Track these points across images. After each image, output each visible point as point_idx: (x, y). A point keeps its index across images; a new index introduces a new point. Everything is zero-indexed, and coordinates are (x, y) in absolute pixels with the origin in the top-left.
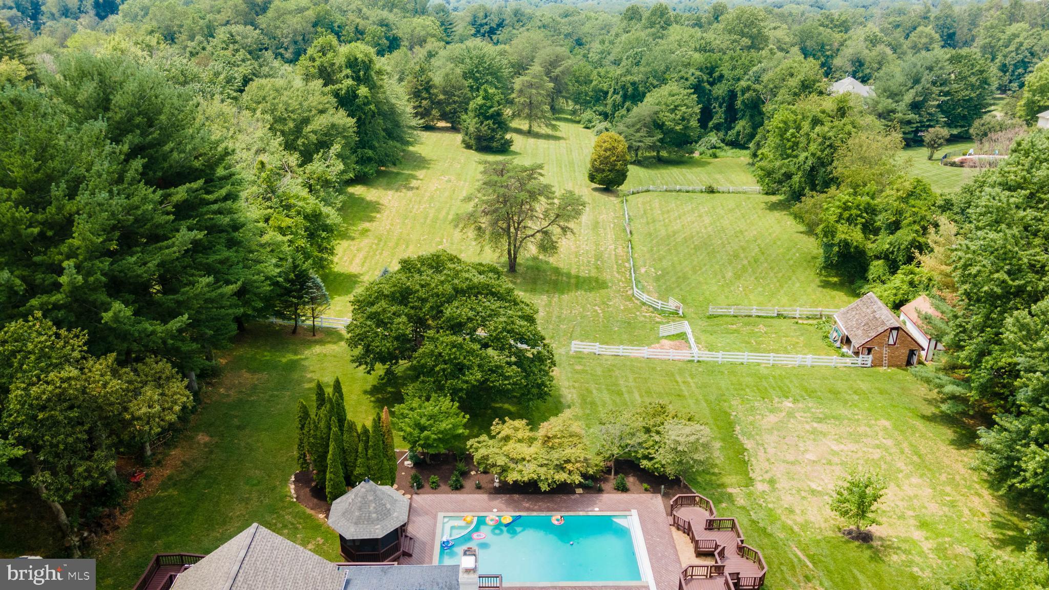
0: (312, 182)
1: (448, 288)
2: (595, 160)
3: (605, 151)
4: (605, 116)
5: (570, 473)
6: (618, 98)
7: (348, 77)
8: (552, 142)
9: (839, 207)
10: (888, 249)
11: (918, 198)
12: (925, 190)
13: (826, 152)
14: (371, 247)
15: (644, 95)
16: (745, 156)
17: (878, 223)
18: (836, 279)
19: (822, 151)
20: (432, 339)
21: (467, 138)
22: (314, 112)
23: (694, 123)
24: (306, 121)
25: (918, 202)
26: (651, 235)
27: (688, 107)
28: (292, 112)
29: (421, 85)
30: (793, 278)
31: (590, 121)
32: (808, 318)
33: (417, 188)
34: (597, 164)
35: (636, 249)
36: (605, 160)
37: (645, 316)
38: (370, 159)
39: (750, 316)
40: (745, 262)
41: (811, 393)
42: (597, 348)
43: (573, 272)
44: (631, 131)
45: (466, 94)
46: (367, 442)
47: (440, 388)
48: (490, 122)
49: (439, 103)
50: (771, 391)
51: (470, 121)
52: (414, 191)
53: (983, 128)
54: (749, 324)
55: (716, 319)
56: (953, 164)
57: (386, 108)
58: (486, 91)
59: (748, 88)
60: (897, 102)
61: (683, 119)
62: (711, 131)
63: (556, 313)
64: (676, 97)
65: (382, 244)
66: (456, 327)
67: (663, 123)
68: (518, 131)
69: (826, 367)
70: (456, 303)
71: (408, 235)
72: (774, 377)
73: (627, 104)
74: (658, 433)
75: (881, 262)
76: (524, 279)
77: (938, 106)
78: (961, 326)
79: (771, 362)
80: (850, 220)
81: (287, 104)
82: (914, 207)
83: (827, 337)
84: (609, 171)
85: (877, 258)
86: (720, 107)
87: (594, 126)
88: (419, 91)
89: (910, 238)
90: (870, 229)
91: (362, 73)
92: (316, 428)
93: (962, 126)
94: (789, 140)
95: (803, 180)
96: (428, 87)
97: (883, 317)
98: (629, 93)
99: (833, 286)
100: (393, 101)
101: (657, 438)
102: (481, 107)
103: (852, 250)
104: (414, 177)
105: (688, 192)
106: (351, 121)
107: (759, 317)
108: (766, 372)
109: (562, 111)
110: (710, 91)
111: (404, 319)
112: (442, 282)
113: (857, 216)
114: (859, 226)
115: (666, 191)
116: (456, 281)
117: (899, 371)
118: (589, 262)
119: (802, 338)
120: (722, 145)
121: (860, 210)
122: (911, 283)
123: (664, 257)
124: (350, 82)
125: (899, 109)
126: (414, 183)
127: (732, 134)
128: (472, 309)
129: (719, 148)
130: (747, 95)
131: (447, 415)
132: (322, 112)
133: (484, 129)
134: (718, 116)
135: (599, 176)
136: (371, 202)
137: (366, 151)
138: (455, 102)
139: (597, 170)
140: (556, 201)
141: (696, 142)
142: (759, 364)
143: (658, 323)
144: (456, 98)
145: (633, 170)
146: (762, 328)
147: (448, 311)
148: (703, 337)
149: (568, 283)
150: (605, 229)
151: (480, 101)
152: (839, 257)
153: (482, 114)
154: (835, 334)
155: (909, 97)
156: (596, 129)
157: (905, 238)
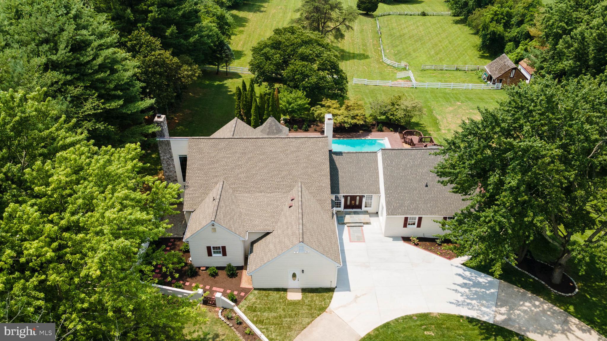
1: (300, 41)
5: (358, 120)
9: (492, 14)
10: (516, 35)
11: (534, 7)
17: (512, 22)
18: (488, 54)
20: (292, 64)
26: (391, 35)
30: (466, 54)
32: (472, 71)
33: (265, 12)
35: (383, 41)
37: (389, 70)
39: (442, 70)
40: (441, 47)
41: (470, 99)
42: (366, 81)
43: (351, 51)
46: (269, 104)
47: (296, 87)
50: (451, 99)
54: (441, 73)
55: (425, 72)
65: (251, 38)
66: (304, 58)
69: (479, 89)
70: (303, 47)
72: (453, 94)
74: (398, 105)
75: (512, 43)
78: (543, 57)
79: (452, 87)
80: (498, 21)
83: (480, 77)
84: (368, 3)
85: (510, 41)
90: (507, 26)
92: (246, 98)
97: (509, 65)
99: (486, 58)
101: (397, 107)
103: (497, 36)
104: (262, 6)
105: (411, 15)
107: (447, 70)
108: (449, 92)
111: (278, 55)
112: (296, 38)
113: (502, 19)
114: (502, 24)
115: (399, 15)
116: (302, 37)
119: (468, 78)
121: (503, 15)
122: (526, 50)
123: (399, 45)
126: (263, 9)
128: (311, 50)
131: (301, 98)
135: (362, 6)
136: (242, 18)
142: (445, 89)
143: (395, 73)
145: (381, 5)
146: (448, 75)
147: (300, 50)
148: (419, 79)
150: (367, 33)
152: (490, 41)
154: (485, 76)
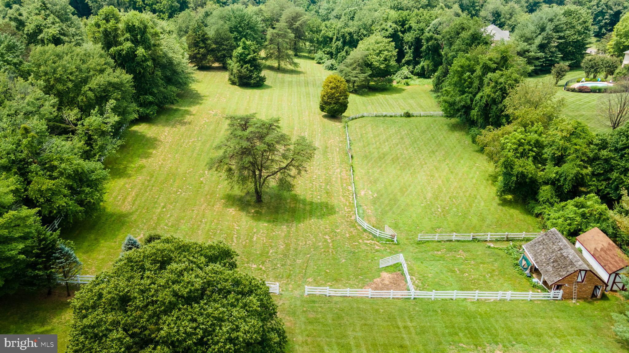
0: (90, 132)
2: (324, 96)
3: (331, 89)
4: (331, 54)
6: (340, 43)
7: (128, 40)
8: (294, 76)
9: (514, 143)
10: (555, 178)
11: (578, 137)
12: (583, 131)
13: (497, 94)
14: (143, 184)
15: (358, 41)
16: (428, 84)
17: (545, 156)
19: (495, 93)
21: (232, 77)
22: (92, 73)
23: (393, 63)
24: (85, 81)
25: (578, 140)
27: (389, 51)
28: (71, 74)
29: (199, 38)
31: (321, 59)
32: (498, 241)
33: (190, 123)
34: (326, 98)
35: (356, 171)
36: (331, 96)
37: (366, 244)
38: (151, 103)
39: (451, 241)
41: (517, 337)
42: (327, 291)
43: (308, 200)
44: (349, 69)
45: (232, 43)
48: (248, 65)
49: (213, 50)
50: (481, 335)
51: (233, 64)
52: (187, 126)
53: (591, 63)
54: (450, 250)
55: (423, 245)
56: (573, 90)
57: (164, 60)
58: (244, 43)
59: (431, 38)
60: (530, 44)
61: (385, 60)
62: (404, 65)
63: (293, 246)
64: (380, 44)
65: (153, 179)
67: (372, 63)
68: (271, 68)
69: (523, 300)
71: (177, 169)
73: (346, 48)
75: (548, 187)
76: (268, 208)
77: (557, 47)
79: (476, 298)
80: (523, 155)
81: (65, 69)
82: (576, 144)
83: (517, 264)
84: (334, 103)
85: (546, 183)
86: (410, 48)
87: (324, 63)
88: (198, 42)
89: (574, 171)
90: (539, 160)
91: (139, 36)
93: (572, 60)
94: (466, 81)
95: (479, 113)
96: (204, 39)
97: (571, 257)
98: (347, 40)
100: (170, 55)
102: (241, 54)
103: (527, 180)
104: (188, 112)
105: (391, 116)
106: (129, 77)
107: (458, 241)
108: (473, 308)
109: (301, 50)
110: (403, 37)
113: (529, 150)
114: (531, 159)
115: (376, 116)
117: (587, 305)
118: (320, 187)
119: (496, 265)
120: (412, 76)
121: (531, 145)
122: (583, 215)
123: (378, 179)
124: (129, 44)
125: (531, 49)
126: (188, 118)
127: (419, 67)
129: (410, 78)
130: (430, 43)
132: (102, 71)
133: (244, 70)
134: (408, 55)
135: (327, 107)
136: (150, 138)
137: (147, 97)
138: (224, 50)
139: (326, 103)
140: (292, 147)
141: (394, 74)
142: (465, 299)
143: (377, 251)
144: (225, 47)
145: (352, 98)
146: (461, 255)
149: (304, 210)
150: (332, 154)
151: (240, 50)
152: (516, 184)
153: (242, 59)
154: (524, 262)
155: (538, 41)
156: (325, 65)
157: (571, 171)
